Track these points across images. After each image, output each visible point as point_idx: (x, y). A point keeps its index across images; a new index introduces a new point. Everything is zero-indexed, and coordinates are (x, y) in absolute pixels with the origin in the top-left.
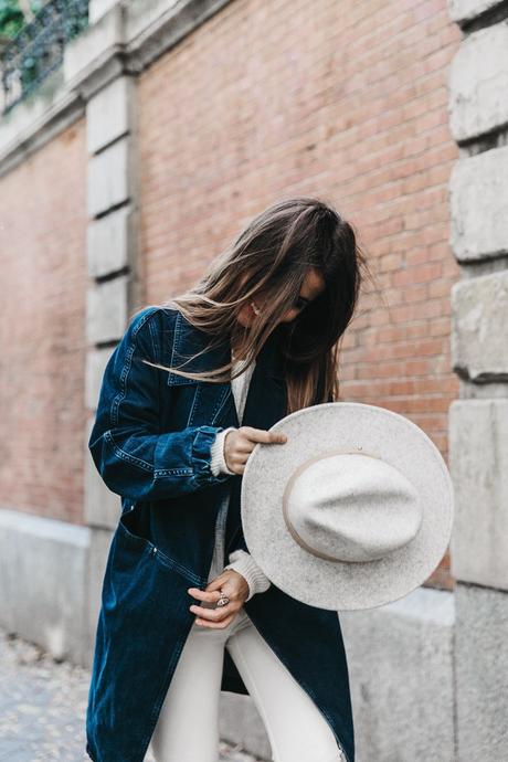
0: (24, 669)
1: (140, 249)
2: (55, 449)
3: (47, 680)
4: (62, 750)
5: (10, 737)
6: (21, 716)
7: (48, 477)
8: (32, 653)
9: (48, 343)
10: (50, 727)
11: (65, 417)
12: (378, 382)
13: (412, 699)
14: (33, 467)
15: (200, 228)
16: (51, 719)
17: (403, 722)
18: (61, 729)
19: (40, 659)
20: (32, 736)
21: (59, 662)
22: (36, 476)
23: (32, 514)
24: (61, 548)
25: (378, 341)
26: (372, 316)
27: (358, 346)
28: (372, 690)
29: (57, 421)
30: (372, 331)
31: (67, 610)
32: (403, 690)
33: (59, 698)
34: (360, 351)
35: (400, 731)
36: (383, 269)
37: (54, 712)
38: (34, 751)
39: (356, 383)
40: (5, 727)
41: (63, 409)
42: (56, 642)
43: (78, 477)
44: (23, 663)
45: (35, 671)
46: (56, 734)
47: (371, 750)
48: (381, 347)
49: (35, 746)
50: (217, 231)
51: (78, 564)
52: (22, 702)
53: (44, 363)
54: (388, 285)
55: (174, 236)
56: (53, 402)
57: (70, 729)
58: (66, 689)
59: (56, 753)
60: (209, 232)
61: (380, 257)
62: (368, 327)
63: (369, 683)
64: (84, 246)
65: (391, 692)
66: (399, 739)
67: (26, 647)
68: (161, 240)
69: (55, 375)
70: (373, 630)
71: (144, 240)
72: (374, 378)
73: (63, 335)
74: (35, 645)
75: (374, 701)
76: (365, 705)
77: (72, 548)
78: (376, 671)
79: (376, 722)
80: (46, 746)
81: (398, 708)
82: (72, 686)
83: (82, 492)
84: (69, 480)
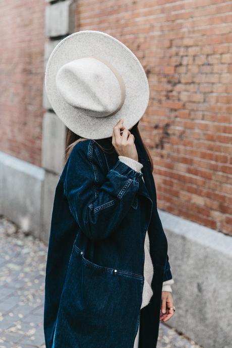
0: (10, 239)
1: (76, 24)
2: (25, 124)
3: (22, 247)
4: (34, 295)
5: (6, 286)
6: (10, 271)
7: (20, 138)
8: (12, 229)
9: (21, 67)
10: (26, 280)
11: (30, 108)
12: (216, 124)
13: (227, 297)
14: (12, 131)
15: (112, 18)
16: (26, 274)
17: (221, 308)
18: (32, 281)
19: (17, 232)
20: (18, 286)
21: (27, 235)
22: (14, 136)
23: (11, 155)
24: (28, 177)
25: (217, 101)
26: (215, 86)
27: (205, 101)
28: (204, 287)
29: (26, 109)
30: (214, 95)
31: (31, 209)
32: (222, 291)
33: (29, 260)
34: (206, 104)
35: (219, 311)
36: (223, 61)
37: (27, 270)
38: (19, 296)
39: (203, 122)
40: (3, 279)
41: (30, 104)
42: (25, 224)
43: (38, 142)
44: (8, 235)
45: (15, 241)
46: (30, 284)
47: (202, 317)
48: (219, 104)
49: (19, 293)
50: (122, 22)
51: (38, 188)
52: (10, 261)
53: (18, 77)
54: (226, 71)
55: (97, 20)
56: (24, 99)
57: (37, 281)
58: (32, 254)
59: (30, 297)
60: (118, 21)
61: (221, 54)
62: (212, 92)
63: (203, 283)
64: (43, 16)
65: (215, 291)
66: (218, 315)
67: (9, 224)
68: (88, 21)
69: (25, 85)
70: (206, 257)
71: (79, 19)
72: (214, 121)
73: (30, 63)
74: (13, 223)
75: (205, 293)
76: (200, 294)
77: (35, 179)
78: (207, 278)
79: (205, 303)
80: (26, 293)
81: (219, 300)
82: (35, 252)
83: (40, 150)
84: (33, 142)
